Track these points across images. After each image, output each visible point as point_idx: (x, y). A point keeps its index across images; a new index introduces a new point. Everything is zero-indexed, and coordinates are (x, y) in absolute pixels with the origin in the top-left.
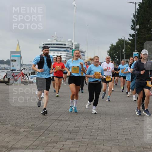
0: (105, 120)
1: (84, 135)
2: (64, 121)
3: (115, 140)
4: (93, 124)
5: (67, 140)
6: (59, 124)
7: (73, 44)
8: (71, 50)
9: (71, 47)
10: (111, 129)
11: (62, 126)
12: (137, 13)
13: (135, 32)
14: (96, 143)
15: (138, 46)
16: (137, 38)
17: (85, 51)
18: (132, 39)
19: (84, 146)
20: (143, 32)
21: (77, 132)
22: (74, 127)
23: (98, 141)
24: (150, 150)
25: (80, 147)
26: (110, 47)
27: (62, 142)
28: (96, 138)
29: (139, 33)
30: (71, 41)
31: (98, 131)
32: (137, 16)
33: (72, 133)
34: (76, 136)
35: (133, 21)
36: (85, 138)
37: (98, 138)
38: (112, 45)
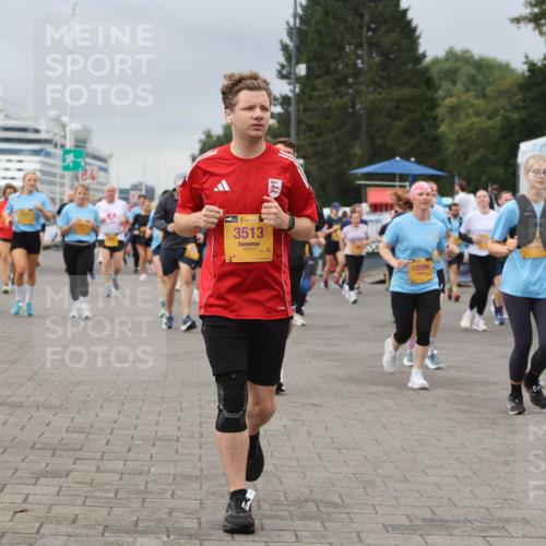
0: (181, 403)
1: (102, 459)
2: (29, 407)
3: (216, 476)
4: (138, 418)
5: (41, 479)
6: (10, 422)
7: (68, 129)
8: (59, 152)
9: (58, 139)
10: (201, 436)
11: (24, 427)
12: (298, 21)
13: (291, 87)
14: (146, 487)
15: (302, 137)
16: (299, 110)
17: (111, 156)
18: (279, 114)
19: (102, 498)
20: (320, 87)
21: (79, 447)
22: (67, 431)
23: (155, 482)
24: (343, 511)
25: (87, 503)
26: (201, 141)
27: (23, 484)
28: (146, 468)
29: (307, 91)
30: (59, 116)
31: (154, 445)
32: (299, 31)
33: (58, 452)
34: (74, 463)
35: (285, 48)
36: (107, 471)
37: (153, 470)
38: (208, 135)
